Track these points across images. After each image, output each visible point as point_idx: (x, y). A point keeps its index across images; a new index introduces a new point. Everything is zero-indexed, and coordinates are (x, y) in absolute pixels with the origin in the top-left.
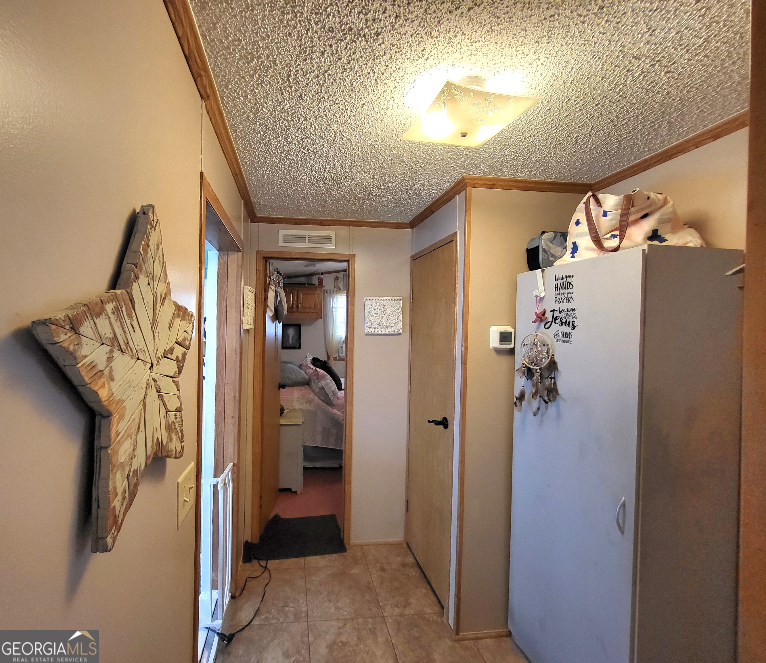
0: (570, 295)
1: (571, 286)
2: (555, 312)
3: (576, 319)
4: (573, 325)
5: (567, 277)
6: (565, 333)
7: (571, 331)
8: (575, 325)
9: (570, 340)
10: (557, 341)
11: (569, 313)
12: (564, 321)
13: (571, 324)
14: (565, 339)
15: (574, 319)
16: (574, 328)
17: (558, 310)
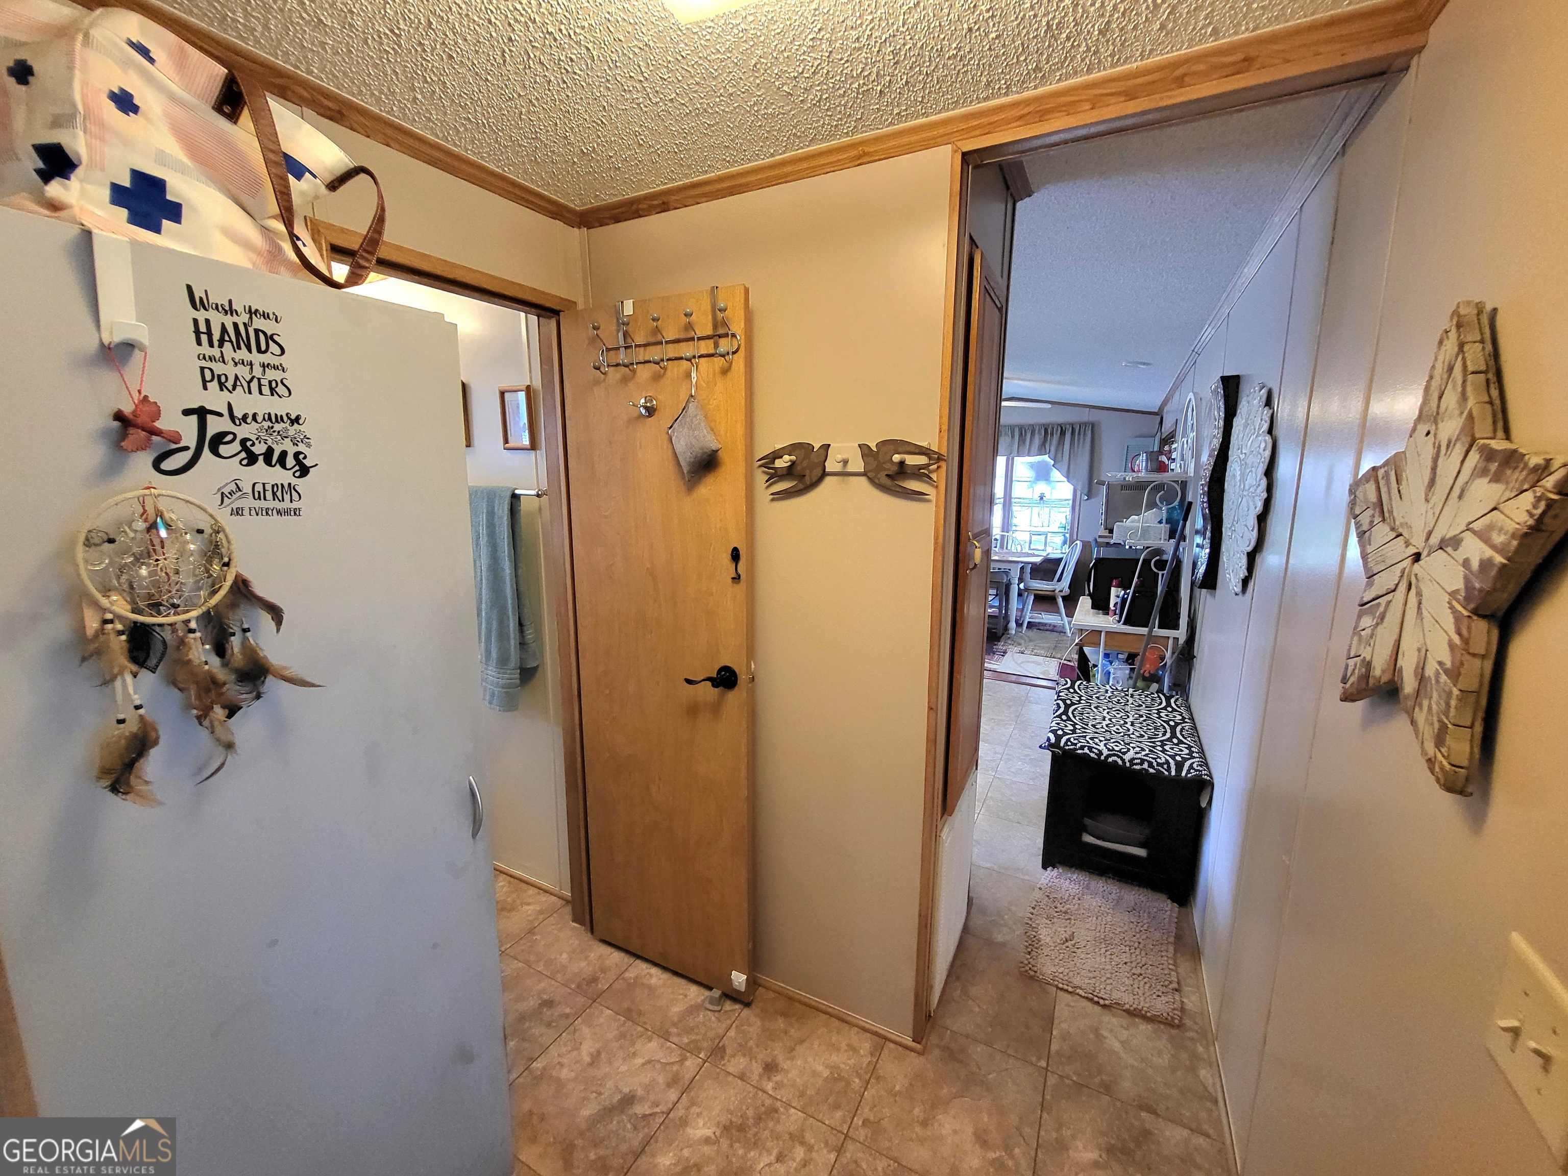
0: (271, 374)
1: (273, 347)
2: (210, 418)
3: (309, 445)
4: (299, 462)
5: (252, 313)
6: (269, 487)
7: (294, 481)
8: (307, 462)
9: (294, 505)
10: (238, 512)
11: (277, 427)
12: (259, 449)
13: (290, 461)
14: (271, 504)
15: (301, 448)
16: (304, 471)
17: (225, 412)
